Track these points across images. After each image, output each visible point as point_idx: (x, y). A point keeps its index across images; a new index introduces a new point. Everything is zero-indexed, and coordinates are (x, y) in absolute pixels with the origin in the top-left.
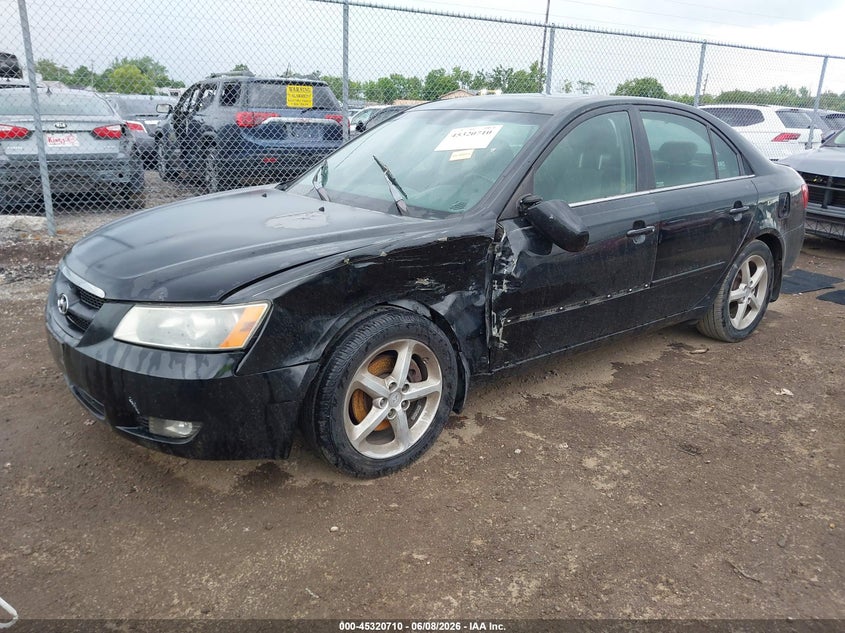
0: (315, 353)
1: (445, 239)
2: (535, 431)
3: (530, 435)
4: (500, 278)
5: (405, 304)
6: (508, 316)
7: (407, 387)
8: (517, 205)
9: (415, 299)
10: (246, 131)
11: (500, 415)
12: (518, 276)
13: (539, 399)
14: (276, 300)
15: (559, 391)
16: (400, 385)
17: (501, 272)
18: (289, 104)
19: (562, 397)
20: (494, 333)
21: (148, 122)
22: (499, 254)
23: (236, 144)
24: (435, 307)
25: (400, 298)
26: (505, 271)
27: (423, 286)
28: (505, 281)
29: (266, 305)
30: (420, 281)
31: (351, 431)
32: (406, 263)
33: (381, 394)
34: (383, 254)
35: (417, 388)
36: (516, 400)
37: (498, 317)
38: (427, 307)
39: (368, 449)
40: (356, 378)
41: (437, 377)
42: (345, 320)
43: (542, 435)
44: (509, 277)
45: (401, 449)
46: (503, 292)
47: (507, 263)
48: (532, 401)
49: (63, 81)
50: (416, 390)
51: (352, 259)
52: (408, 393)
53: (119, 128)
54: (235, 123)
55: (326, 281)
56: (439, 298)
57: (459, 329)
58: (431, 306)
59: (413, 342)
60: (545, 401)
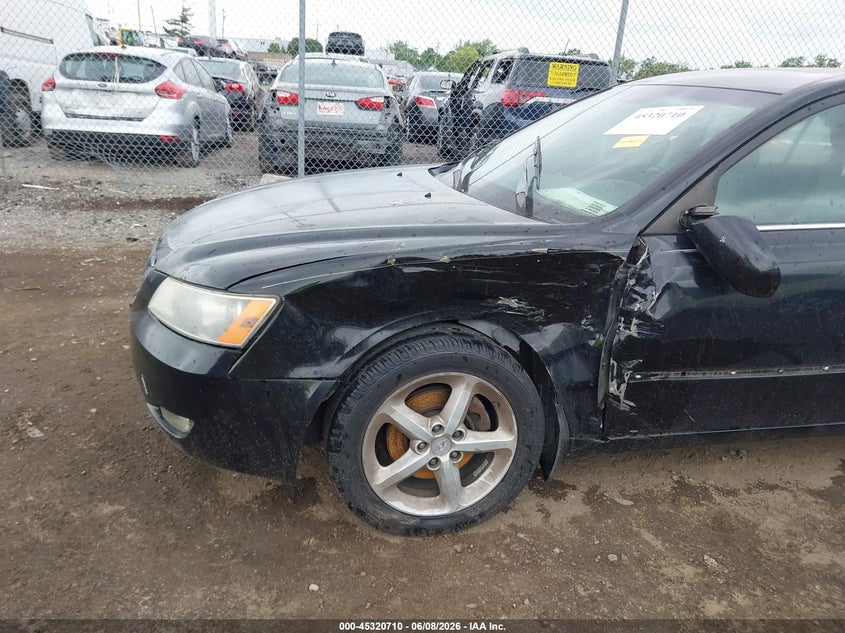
0: (335, 368)
1: (544, 250)
2: (658, 532)
3: (648, 536)
4: (628, 315)
5: (483, 327)
6: (636, 369)
7: (459, 435)
8: (680, 217)
9: (498, 323)
10: (511, 110)
11: (624, 497)
12: (657, 316)
13: (695, 488)
14: (287, 297)
15: (734, 483)
16: (449, 429)
17: (631, 307)
18: (550, 83)
19: (733, 493)
20: (613, 389)
21: (439, 99)
22: (632, 282)
23: (498, 123)
24: (528, 338)
25: (475, 318)
26: (637, 307)
27: (510, 308)
28: (635, 321)
29: (274, 301)
30: (503, 301)
31: (373, 472)
32: (480, 275)
33: (418, 435)
34: (445, 259)
35: (476, 438)
36: (659, 480)
37: (620, 369)
38: (517, 336)
39: (398, 499)
40: (383, 409)
41: (510, 430)
42: (387, 334)
43: (664, 542)
44: (642, 316)
45: (445, 511)
46: (630, 336)
47: (643, 296)
48: (682, 487)
49: (410, 62)
50: (474, 440)
51: (398, 260)
52: (461, 442)
53: (382, 100)
54: (500, 101)
55: (360, 283)
56: (534, 327)
57: (557, 373)
58: (522, 336)
59: (474, 380)
60: (700, 494)
